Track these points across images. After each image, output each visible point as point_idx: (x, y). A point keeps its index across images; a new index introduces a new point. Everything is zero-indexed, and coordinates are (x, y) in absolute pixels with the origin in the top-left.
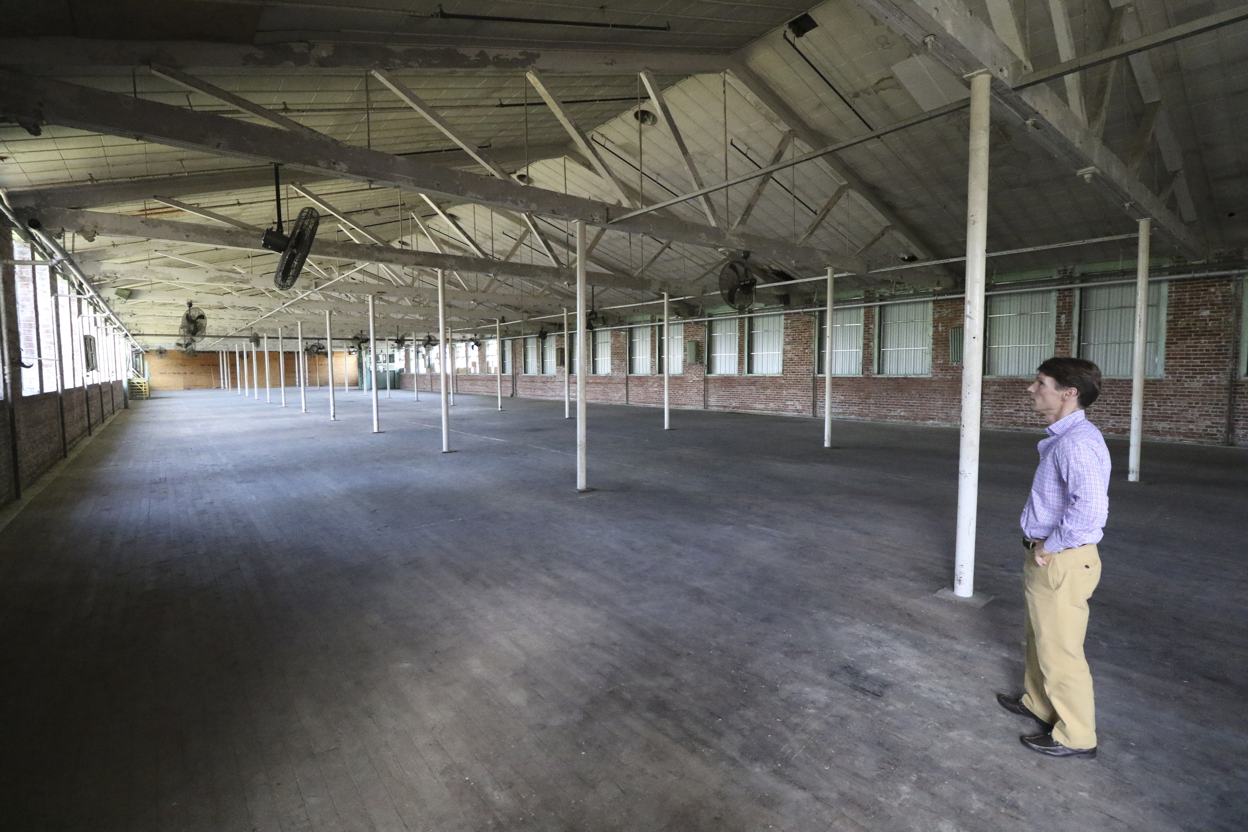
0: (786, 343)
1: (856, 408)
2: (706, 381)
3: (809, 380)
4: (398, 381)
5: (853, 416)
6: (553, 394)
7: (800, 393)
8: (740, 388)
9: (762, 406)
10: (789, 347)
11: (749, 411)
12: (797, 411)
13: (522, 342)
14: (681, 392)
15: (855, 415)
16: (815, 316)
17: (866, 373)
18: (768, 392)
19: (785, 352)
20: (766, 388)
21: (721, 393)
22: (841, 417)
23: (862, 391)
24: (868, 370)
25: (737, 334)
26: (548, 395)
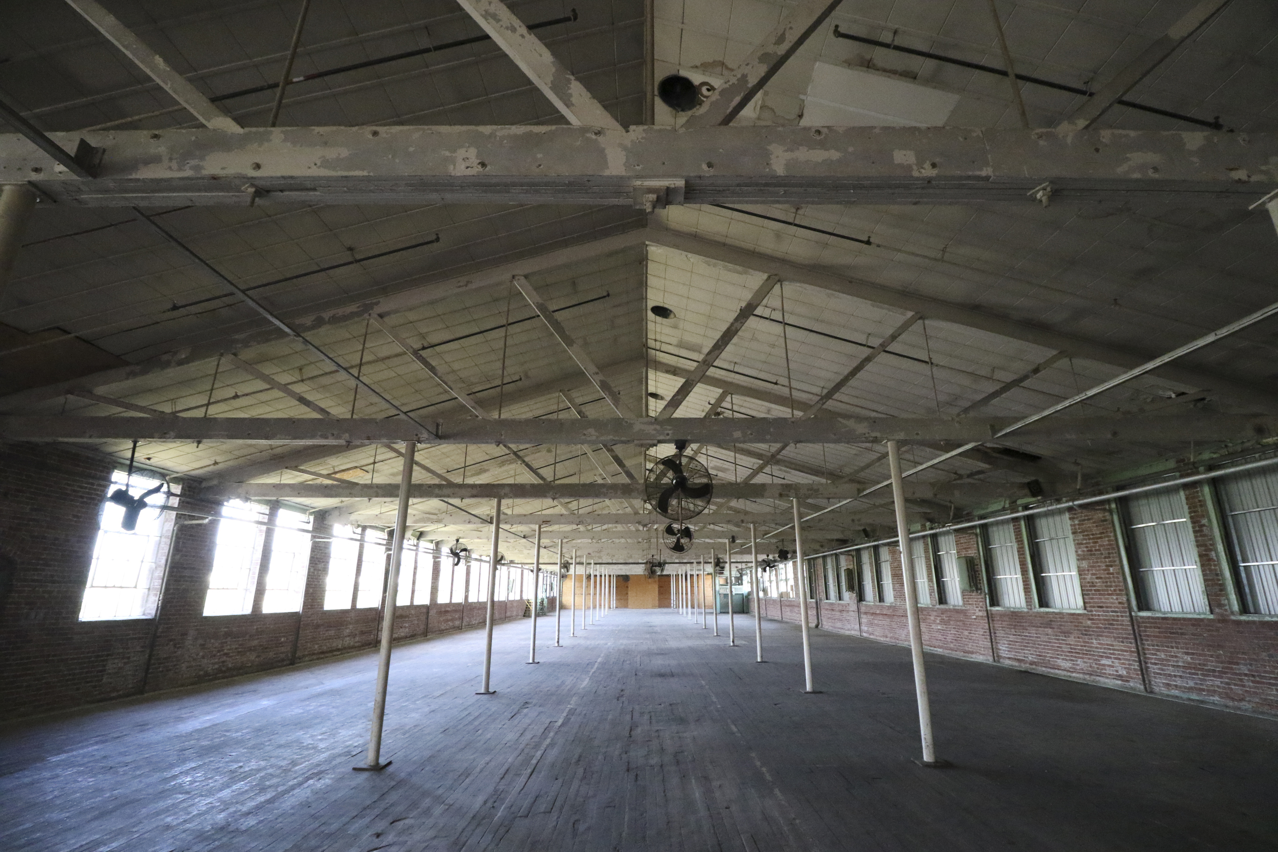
0: (1080, 558)
1: (1218, 682)
2: (989, 617)
3: (1126, 621)
4: (743, 606)
5: (1216, 698)
6: (849, 627)
7: (1118, 645)
8: (1033, 630)
9: (1067, 665)
10: (1085, 564)
11: (1052, 671)
12: (1120, 677)
13: (820, 561)
14: (966, 633)
15: (1220, 694)
16: (1110, 511)
17: (1217, 610)
18: (1071, 640)
19: (1081, 572)
20: (1067, 633)
21: (1012, 638)
22: (1194, 696)
23: (1220, 647)
24: (1220, 605)
25: (1015, 546)
26: (846, 627)
